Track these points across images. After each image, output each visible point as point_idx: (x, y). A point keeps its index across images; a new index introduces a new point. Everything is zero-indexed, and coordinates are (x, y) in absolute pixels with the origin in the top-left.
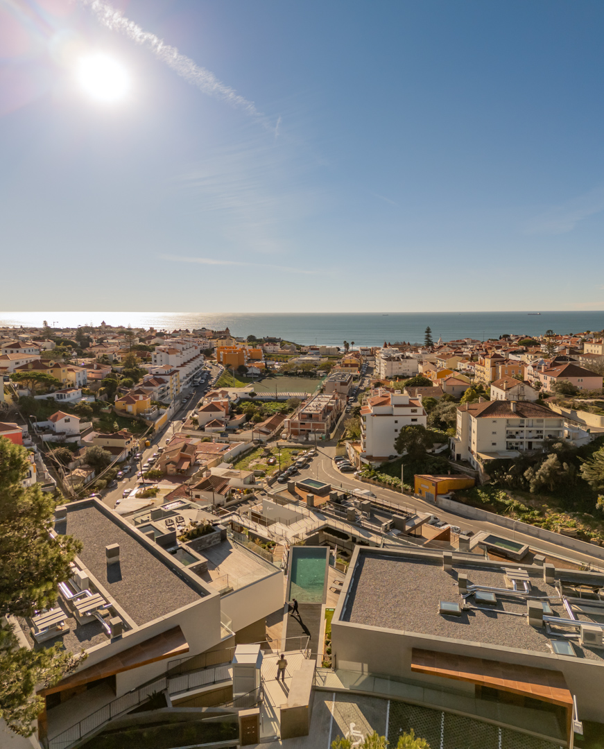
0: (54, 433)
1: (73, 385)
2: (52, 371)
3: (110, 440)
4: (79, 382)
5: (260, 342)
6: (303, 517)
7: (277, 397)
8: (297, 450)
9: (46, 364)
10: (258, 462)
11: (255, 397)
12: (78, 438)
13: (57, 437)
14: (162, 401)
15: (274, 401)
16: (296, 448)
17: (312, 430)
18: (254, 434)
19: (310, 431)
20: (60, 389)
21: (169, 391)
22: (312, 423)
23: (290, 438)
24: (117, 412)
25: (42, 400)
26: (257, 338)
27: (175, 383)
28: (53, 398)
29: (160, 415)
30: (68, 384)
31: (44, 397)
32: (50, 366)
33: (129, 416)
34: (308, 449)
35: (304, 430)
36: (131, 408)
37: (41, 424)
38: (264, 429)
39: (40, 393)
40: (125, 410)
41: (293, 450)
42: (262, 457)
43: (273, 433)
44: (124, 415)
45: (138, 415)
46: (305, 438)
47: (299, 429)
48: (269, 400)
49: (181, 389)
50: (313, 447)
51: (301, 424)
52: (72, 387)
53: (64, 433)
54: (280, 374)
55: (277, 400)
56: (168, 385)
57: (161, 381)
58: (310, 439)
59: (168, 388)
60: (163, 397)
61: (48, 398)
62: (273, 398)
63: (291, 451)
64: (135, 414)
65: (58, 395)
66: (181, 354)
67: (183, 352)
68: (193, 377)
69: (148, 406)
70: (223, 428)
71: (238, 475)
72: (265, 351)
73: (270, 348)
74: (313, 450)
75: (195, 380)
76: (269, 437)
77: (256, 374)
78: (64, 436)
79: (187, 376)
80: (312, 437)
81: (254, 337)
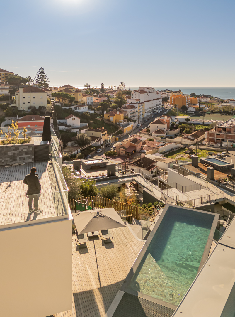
0: (66, 126)
1: (84, 104)
2: (74, 95)
3: (94, 132)
4: (89, 103)
5: (198, 96)
6: (201, 187)
7: (203, 123)
8: (213, 152)
9: (71, 90)
10: (182, 156)
11: (189, 122)
12: (78, 130)
13: (67, 128)
14: (132, 118)
15: (201, 125)
16: (212, 151)
17: (225, 139)
18: (183, 139)
19: (223, 140)
20: (77, 105)
21: (137, 114)
22: (225, 134)
23: (209, 144)
24: (105, 121)
25: (66, 109)
26: (197, 95)
27: (141, 110)
28: (71, 108)
29: (128, 125)
30: (81, 102)
31: (67, 108)
32: (73, 91)
33: (110, 123)
34: (221, 152)
35: (219, 140)
36: (112, 119)
37: (62, 121)
38: (191, 137)
39: (66, 105)
40: (109, 120)
41: (210, 151)
42: (186, 153)
43: (197, 140)
44: (108, 122)
45: (116, 123)
46: (219, 145)
47: (216, 138)
48: (198, 124)
49: (145, 115)
50: (225, 151)
51: (217, 134)
52: (83, 104)
53: (71, 126)
54: (209, 112)
55: (203, 124)
56: (136, 110)
57: (133, 107)
58: (223, 145)
59: (137, 112)
60: (133, 116)
61: (69, 108)
62: (201, 123)
63: (208, 152)
64: (114, 122)
65: (75, 108)
66: (148, 94)
67: (149, 94)
68: (154, 109)
69: (122, 119)
70: (164, 135)
71: (164, 161)
72: (200, 100)
73: (204, 100)
74: (225, 152)
75: (155, 111)
76: (193, 142)
77: (193, 112)
78: (71, 128)
79: (150, 108)
80: (224, 144)
81: (195, 94)
